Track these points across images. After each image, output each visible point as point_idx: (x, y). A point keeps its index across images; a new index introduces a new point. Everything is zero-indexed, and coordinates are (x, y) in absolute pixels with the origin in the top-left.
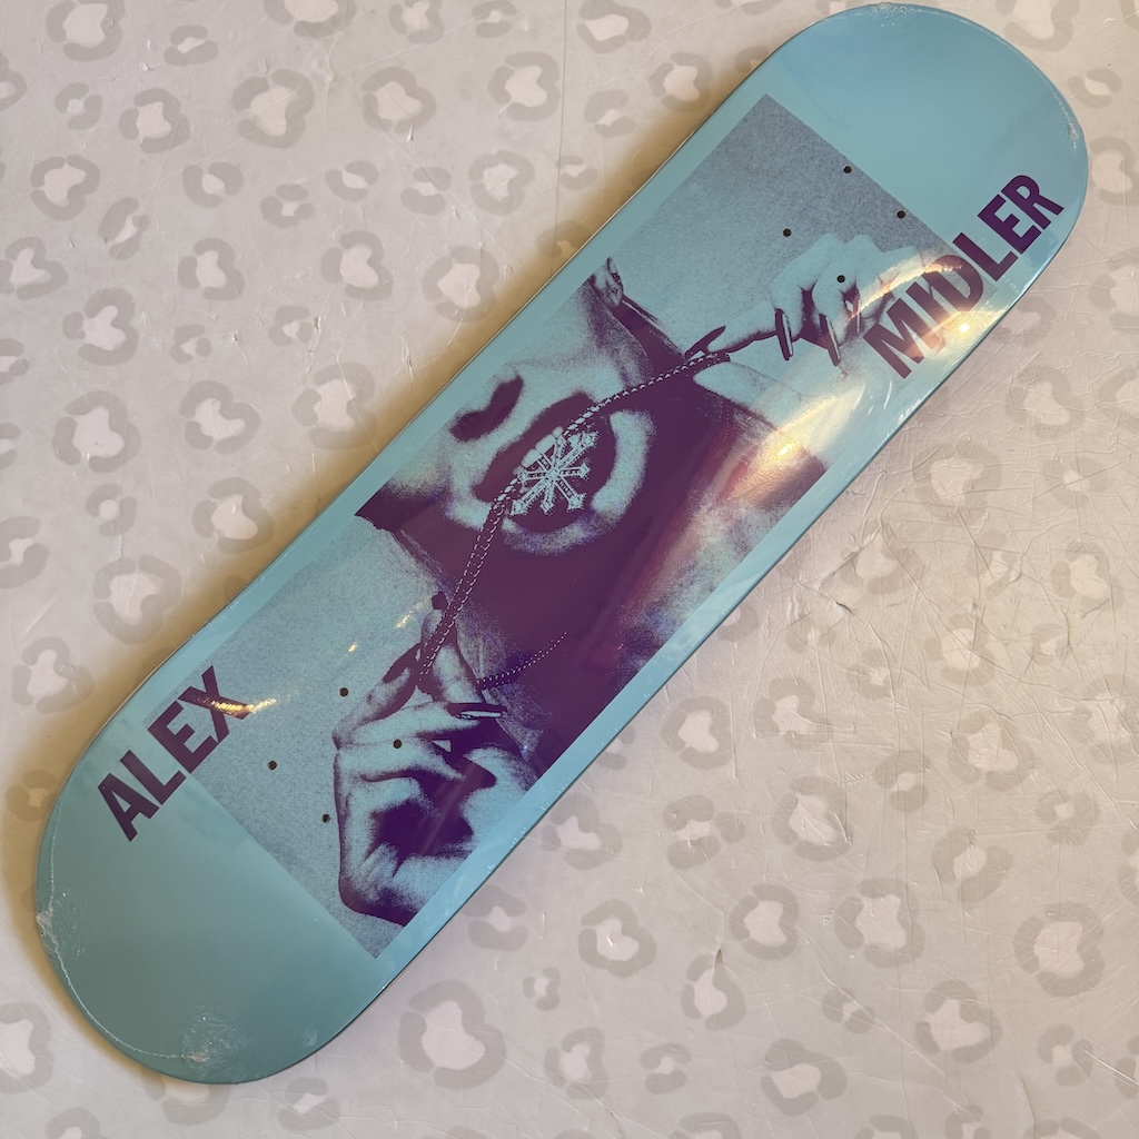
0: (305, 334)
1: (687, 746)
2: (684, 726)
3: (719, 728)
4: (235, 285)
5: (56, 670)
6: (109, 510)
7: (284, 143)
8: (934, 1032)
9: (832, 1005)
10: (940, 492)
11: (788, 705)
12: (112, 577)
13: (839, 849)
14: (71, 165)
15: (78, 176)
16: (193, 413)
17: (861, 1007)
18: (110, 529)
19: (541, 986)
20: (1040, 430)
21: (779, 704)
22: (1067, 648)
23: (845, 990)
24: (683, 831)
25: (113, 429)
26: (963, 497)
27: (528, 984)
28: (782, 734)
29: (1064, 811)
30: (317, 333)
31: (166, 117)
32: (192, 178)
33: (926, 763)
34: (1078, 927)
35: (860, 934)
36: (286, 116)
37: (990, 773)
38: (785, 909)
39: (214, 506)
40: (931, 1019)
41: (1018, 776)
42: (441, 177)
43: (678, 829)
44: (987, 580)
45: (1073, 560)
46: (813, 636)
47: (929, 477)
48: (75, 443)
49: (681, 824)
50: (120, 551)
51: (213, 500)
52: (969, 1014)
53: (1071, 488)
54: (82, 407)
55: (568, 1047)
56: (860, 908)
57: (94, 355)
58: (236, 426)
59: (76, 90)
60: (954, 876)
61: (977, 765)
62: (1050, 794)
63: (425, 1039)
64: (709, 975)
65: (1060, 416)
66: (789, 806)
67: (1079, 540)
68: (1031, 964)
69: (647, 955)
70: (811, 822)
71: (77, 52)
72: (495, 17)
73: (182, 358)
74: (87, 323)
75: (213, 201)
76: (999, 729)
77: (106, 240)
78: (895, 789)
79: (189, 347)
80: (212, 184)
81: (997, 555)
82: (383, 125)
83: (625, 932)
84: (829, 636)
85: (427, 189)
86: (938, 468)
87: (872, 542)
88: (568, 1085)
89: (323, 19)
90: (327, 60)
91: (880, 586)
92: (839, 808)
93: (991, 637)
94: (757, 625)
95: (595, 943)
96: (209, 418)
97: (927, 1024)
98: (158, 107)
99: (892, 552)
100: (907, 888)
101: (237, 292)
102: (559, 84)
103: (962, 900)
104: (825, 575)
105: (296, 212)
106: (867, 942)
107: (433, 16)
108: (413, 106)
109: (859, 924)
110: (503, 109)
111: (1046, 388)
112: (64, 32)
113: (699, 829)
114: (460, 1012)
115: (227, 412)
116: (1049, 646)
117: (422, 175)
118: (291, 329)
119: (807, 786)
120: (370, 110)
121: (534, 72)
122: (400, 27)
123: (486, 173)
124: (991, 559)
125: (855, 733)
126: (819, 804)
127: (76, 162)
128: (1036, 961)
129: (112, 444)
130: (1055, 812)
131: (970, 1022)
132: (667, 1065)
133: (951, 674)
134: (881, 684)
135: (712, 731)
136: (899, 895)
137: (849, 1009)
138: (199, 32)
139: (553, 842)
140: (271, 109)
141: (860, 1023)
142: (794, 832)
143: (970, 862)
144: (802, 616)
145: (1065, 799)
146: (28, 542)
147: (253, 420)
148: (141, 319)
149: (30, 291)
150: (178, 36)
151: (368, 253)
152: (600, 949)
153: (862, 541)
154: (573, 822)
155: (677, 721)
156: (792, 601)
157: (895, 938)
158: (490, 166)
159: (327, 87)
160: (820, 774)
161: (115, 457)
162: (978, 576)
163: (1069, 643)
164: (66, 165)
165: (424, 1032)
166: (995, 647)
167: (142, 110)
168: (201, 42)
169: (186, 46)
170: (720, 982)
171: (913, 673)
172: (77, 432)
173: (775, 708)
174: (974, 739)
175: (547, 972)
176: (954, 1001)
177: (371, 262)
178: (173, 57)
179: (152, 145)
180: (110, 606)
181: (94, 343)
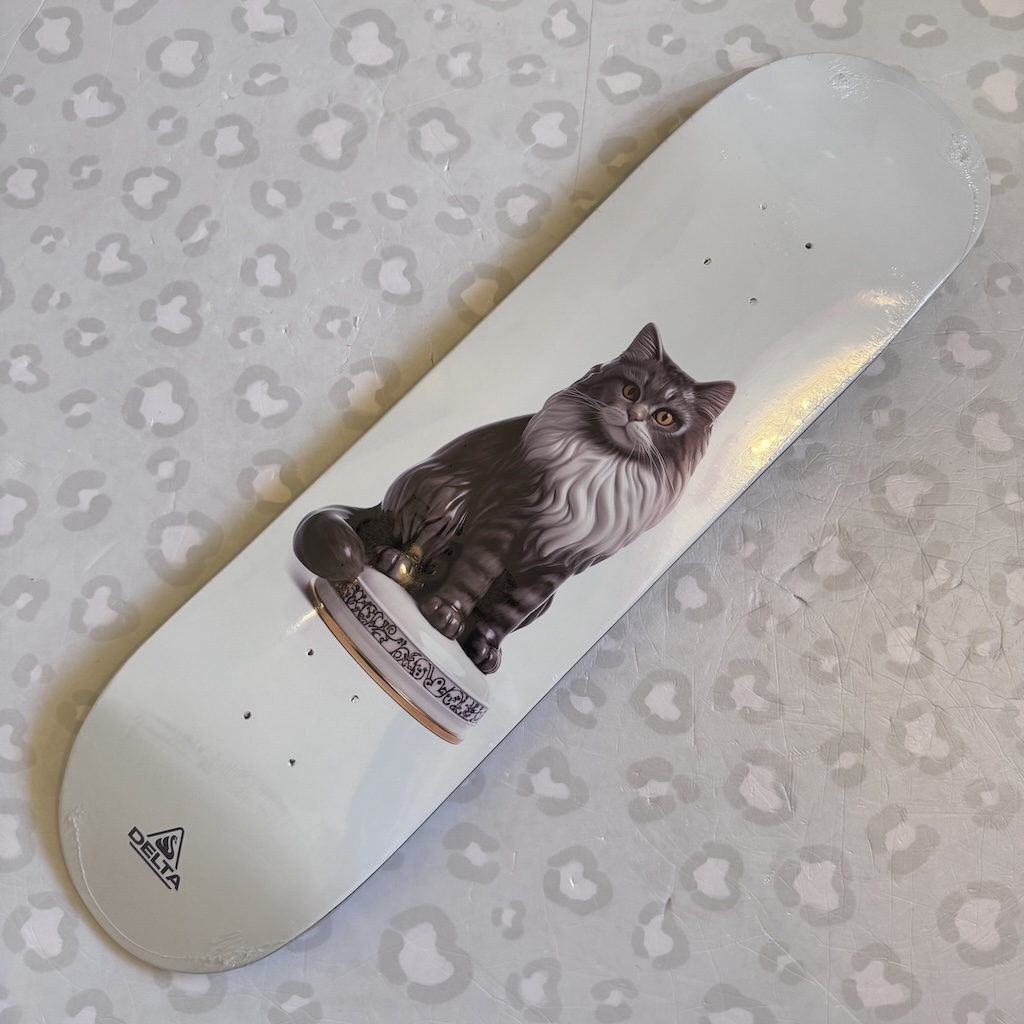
0: (345, 331)
1: (652, 713)
2: (651, 694)
3: (681, 699)
4: (289, 285)
5: (109, 605)
6: (166, 469)
7: (339, 166)
8: (858, 989)
9: (768, 957)
10: (892, 502)
11: (744, 684)
12: (164, 527)
13: (782, 816)
14: (157, 174)
15: (162, 184)
16: (245, 392)
17: (794, 960)
18: (166, 486)
19: (507, 918)
20: (986, 455)
21: (737, 682)
22: (1000, 651)
23: (781, 944)
24: (644, 788)
25: (175, 401)
26: (913, 509)
27: (497, 914)
28: (738, 708)
29: (989, 798)
30: (355, 330)
31: (240, 138)
32: (258, 192)
33: (867, 745)
34: (997, 905)
35: (797, 895)
36: (342, 143)
37: (924, 758)
38: (731, 866)
39: (256, 473)
40: (858, 977)
41: (949, 764)
42: (470, 204)
43: (639, 787)
44: (931, 584)
45: (1009, 572)
46: (771, 623)
47: (883, 490)
48: (142, 410)
49: (643, 783)
50: (172, 506)
51: (255, 468)
52: (892, 975)
53: (1011, 507)
54: (149, 381)
55: (528, 973)
56: (798, 871)
57: (163, 336)
58: (280, 406)
59: (167, 112)
60: (886, 850)
61: (913, 750)
62: (978, 781)
63: (402, 956)
64: (658, 920)
65: (1006, 444)
66: (740, 774)
67: (1016, 555)
68: (951, 934)
69: (604, 896)
70: (760, 790)
71: (170, 80)
72: (527, 69)
73: (239, 344)
74: (160, 309)
75: (275, 213)
76: (933, 719)
77: (182, 240)
78: (837, 766)
79: (245, 335)
80: (275, 198)
81: (941, 564)
82: (425, 156)
83: (585, 875)
84: (785, 625)
85: (458, 213)
86: (893, 482)
87: (828, 543)
88: (525, 1008)
89: (379, 63)
90: (381, 98)
91: (835, 583)
92: (786, 779)
93: (932, 636)
94: (721, 610)
95: (558, 884)
96: (259, 398)
97: (853, 982)
98: (235, 129)
99: (846, 554)
100: (842, 854)
101: (290, 292)
102: (578, 129)
103: (892, 871)
104: (785, 569)
105: (346, 226)
106: (803, 902)
107: (474, 65)
108: (451, 141)
109: (796, 884)
110: (529, 148)
111: (993, 418)
112: (161, 63)
113: (659, 788)
114: (435, 933)
115: (274, 393)
116: (984, 648)
117: (455, 201)
118: (333, 326)
119: (758, 757)
120: (414, 141)
121: (558, 117)
122: (445, 73)
123: (510, 202)
124: (936, 567)
125: (804, 713)
126: (768, 775)
127: (162, 172)
128: (956, 933)
129: (173, 414)
130: (981, 798)
131: (892, 983)
132: (615, 998)
133: (894, 666)
134: (830, 670)
135: (676, 701)
136: (834, 861)
137: (783, 961)
138: (273, 68)
139: (527, 789)
140: (330, 137)
141: (793, 976)
142: (743, 798)
143: (901, 838)
144: (762, 605)
145: (991, 787)
146: (95, 492)
147: (295, 402)
148: (206, 308)
149: (114, 279)
150: (255, 71)
151: (403, 265)
152: (563, 888)
153: (821, 541)
154: (546, 772)
155: (644, 690)
156: (754, 590)
157: (828, 901)
158: (514, 196)
159: (379, 121)
160: (770, 748)
161: (176, 425)
162: (923, 582)
163: (1001, 647)
164: (153, 175)
165: (401, 948)
166: (934, 644)
167: (221, 132)
168: (275, 77)
169: (261, 81)
170: (667, 928)
171: (860, 664)
172: (144, 401)
173: (733, 685)
174: (911, 726)
175: (515, 905)
176: (879, 963)
177: (405, 273)
178: (250, 89)
179: (227, 162)
180: (160, 551)
181: (164, 326)
